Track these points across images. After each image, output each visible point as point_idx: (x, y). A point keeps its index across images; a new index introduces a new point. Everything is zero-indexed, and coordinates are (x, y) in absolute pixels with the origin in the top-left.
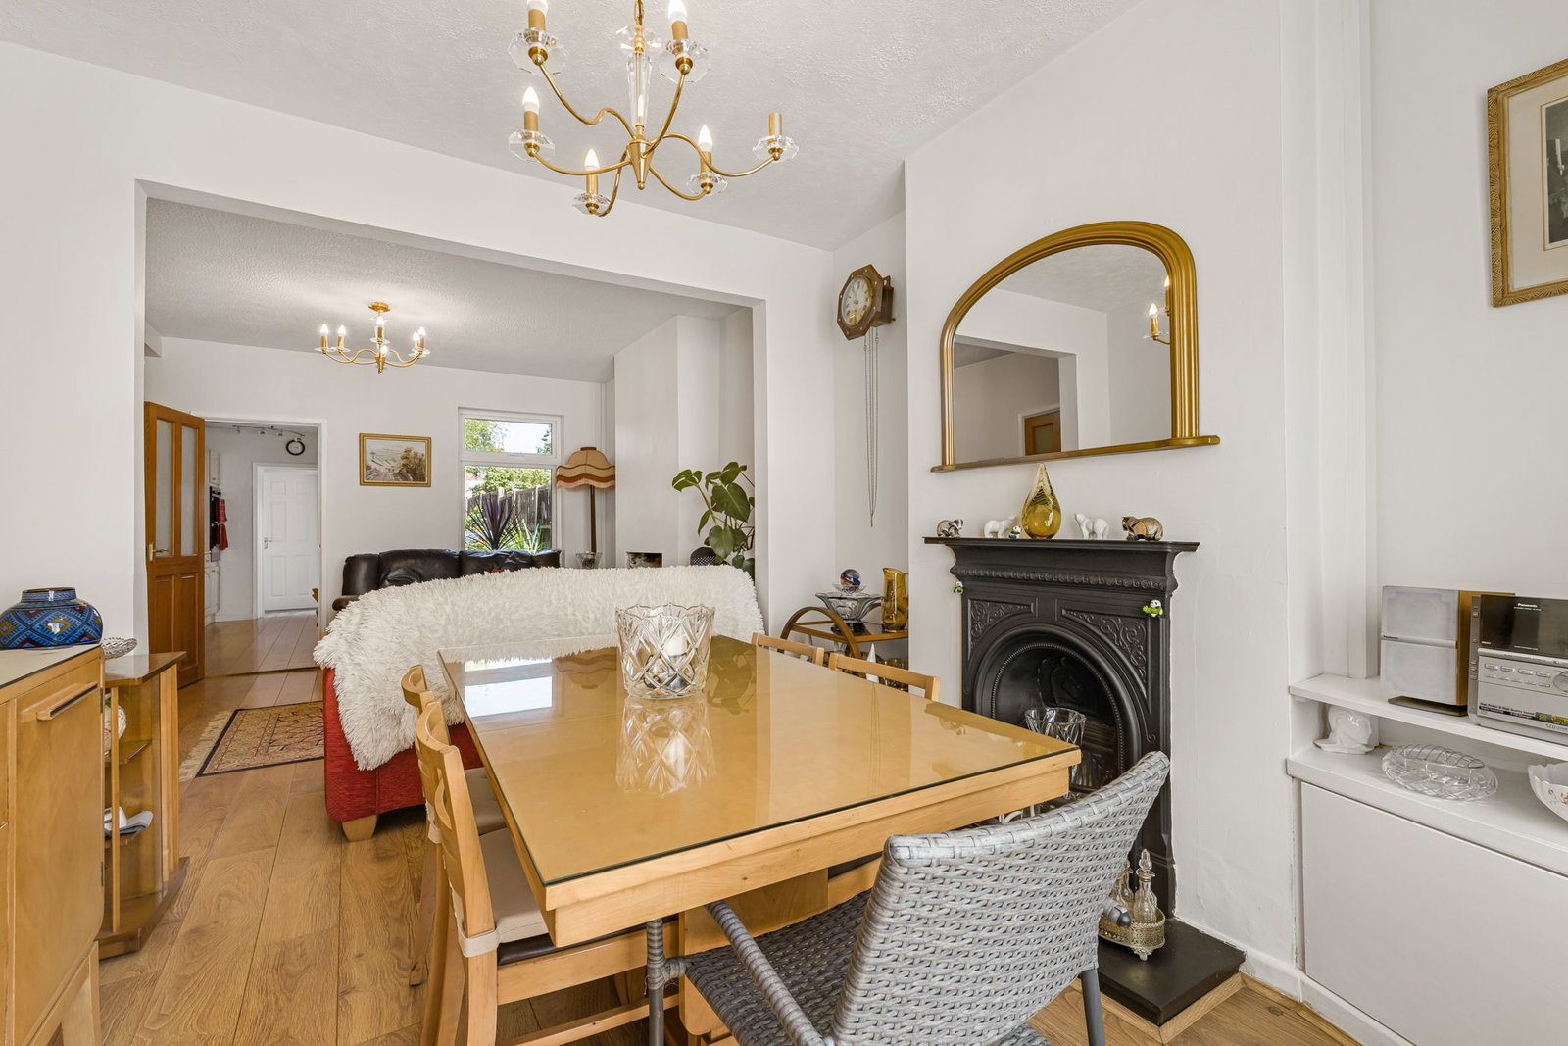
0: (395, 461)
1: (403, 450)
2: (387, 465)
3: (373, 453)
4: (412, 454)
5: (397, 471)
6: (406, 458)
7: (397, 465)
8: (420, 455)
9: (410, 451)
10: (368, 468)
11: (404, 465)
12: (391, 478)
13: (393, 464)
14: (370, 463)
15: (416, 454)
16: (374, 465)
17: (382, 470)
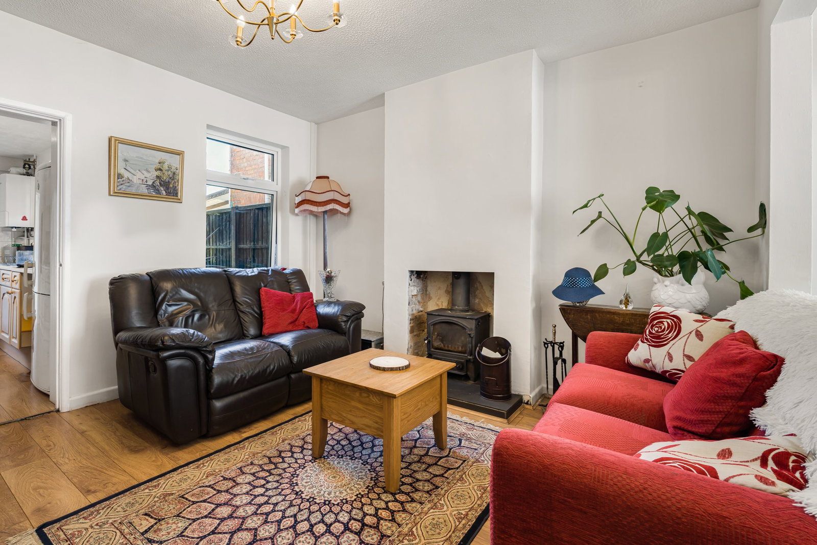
0: (149, 172)
1: (158, 161)
2: (140, 175)
3: (126, 161)
4: (165, 167)
5: (150, 183)
6: (160, 170)
7: (151, 176)
8: (173, 169)
9: (164, 163)
10: (120, 176)
11: (158, 177)
12: (144, 190)
13: (147, 174)
14: (122, 171)
15: (170, 168)
16: (126, 174)
17: (135, 180)
